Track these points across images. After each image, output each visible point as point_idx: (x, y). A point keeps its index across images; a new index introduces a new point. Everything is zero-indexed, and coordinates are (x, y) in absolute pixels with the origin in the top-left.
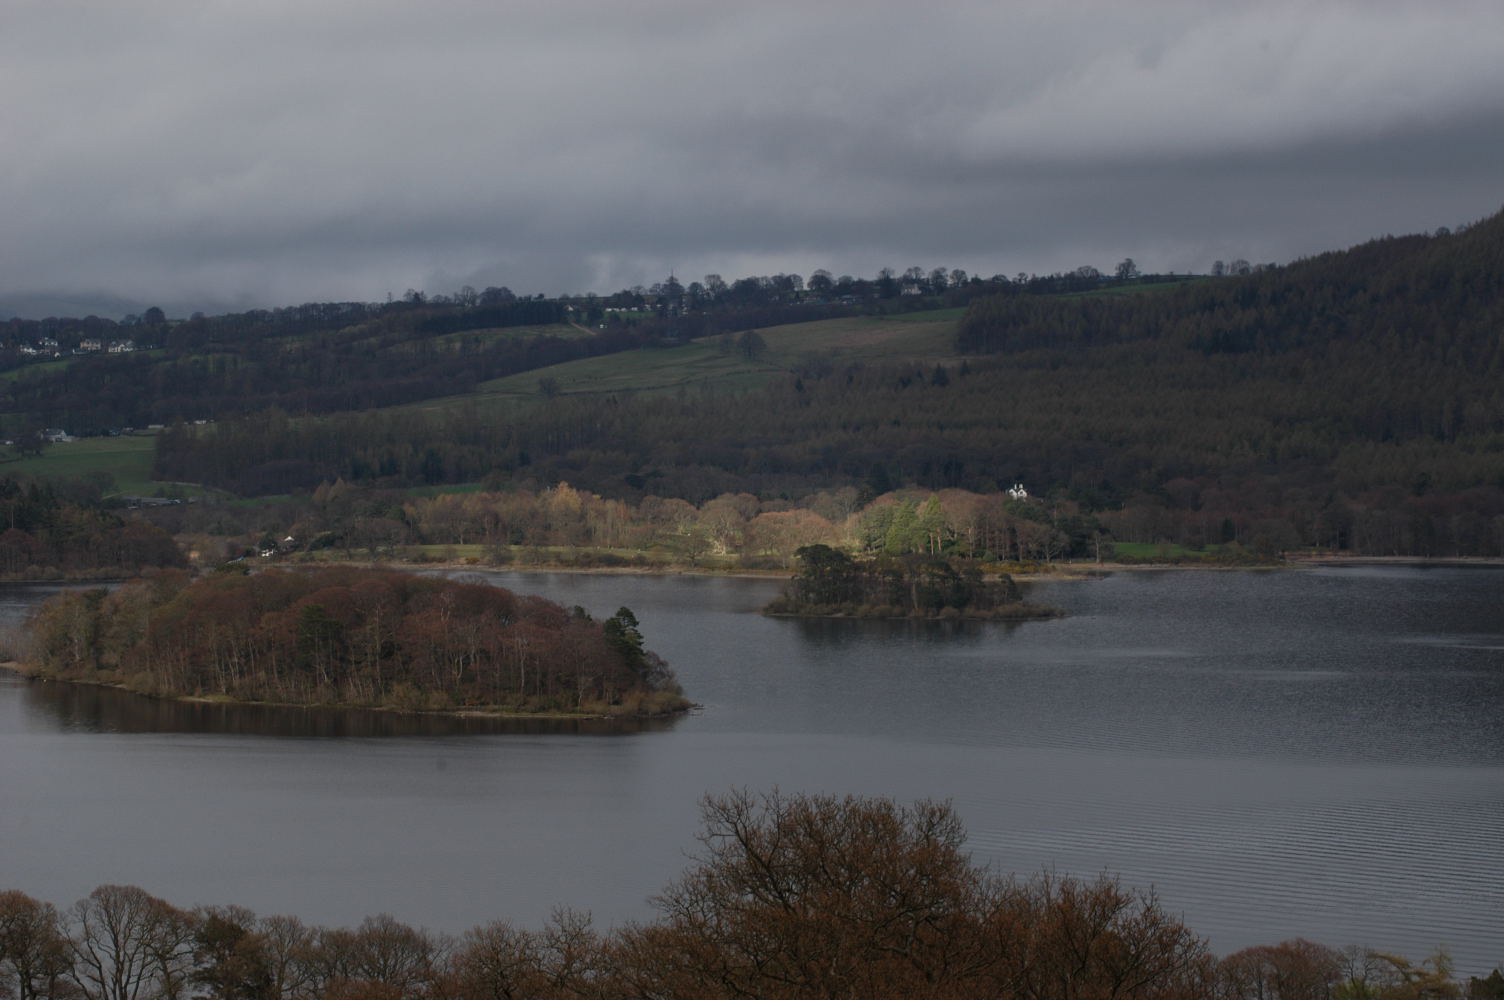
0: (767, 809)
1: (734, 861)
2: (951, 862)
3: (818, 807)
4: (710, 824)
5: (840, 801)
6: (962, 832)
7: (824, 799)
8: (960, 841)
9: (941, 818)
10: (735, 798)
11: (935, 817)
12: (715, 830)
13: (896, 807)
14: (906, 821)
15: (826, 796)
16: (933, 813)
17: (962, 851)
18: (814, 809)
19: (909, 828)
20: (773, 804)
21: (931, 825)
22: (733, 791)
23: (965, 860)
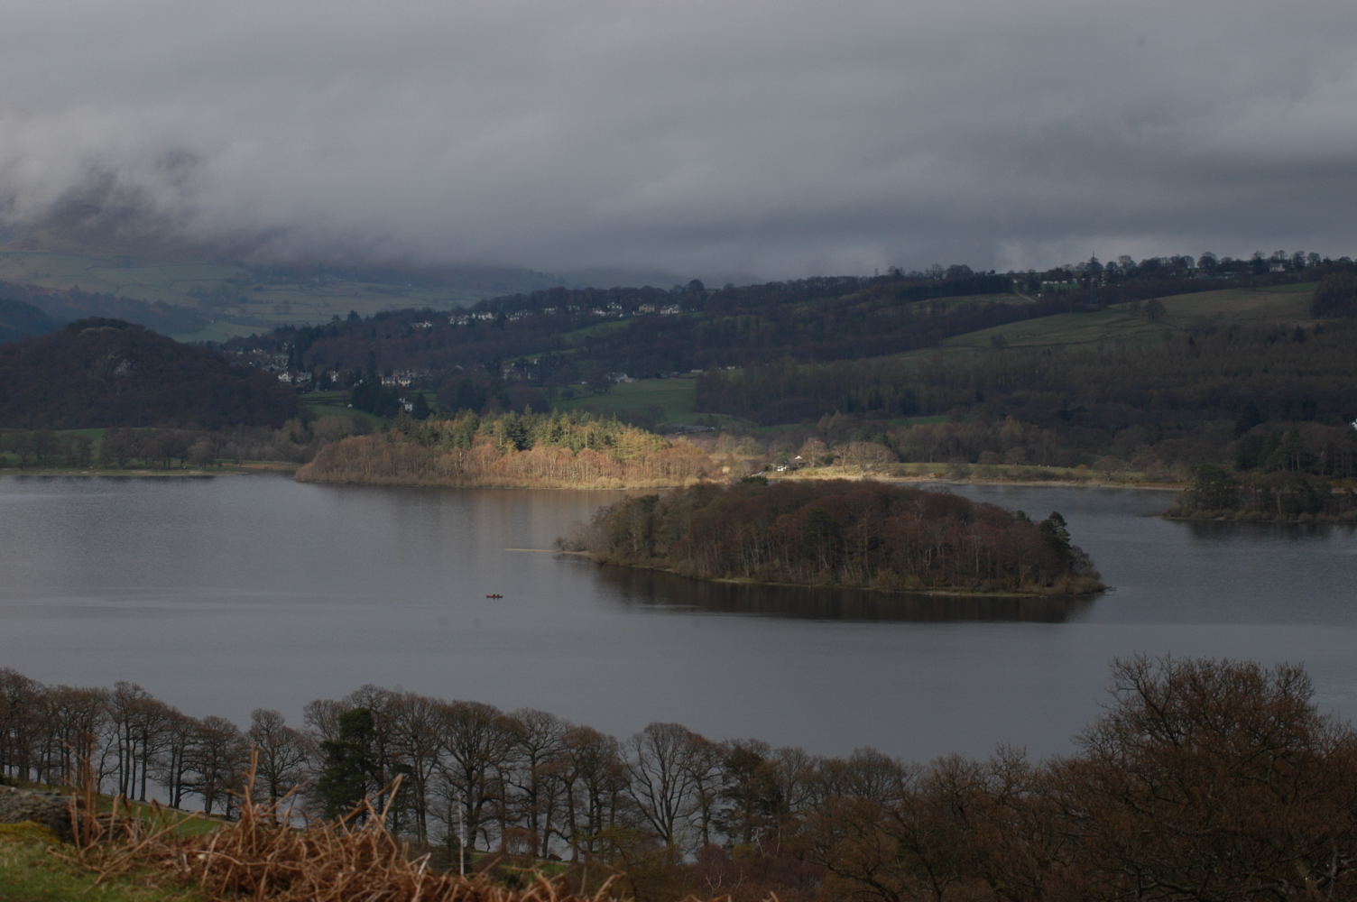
0: (1162, 669)
1: (1136, 709)
2: (1302, 711)
3: (1201, 667)
4: (1118, 680)
5: (1218, 663)
6: (1312, 688)
7: (1205, 661)
8: (1310, 695)
9: (1296, 677)
10: (1137, 661)
11: (1291, 676)
12: (1122, 685)
13: (1261, 669)
14: (1269, 679)
15: (1208, 660)
16: (1289, 673)
17: (1312, 702)
18: (1198, 670)
19: (1271, 685)
20: (1166, 665)
21: (1288, 682)
22: (1136, 655)
23: (1314, 709)
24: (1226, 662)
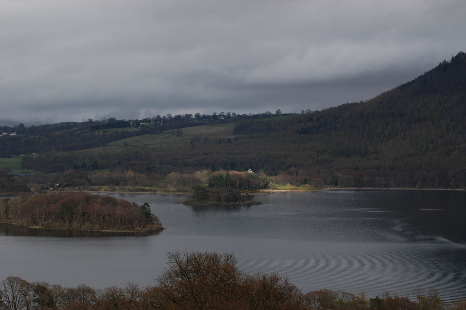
0: (184, 256)
1: (176, 269)
2: (233, 269)
3: (198, 255)
4: (170, 259)
5: (204, 253)
6: (236, 261)
8: (236, 264)
9: (231, 258)
10: (176, 253)
11: (229, 257)
12: (171, 261)
13: (219, 255)
14: (221, 258)
15: (200, 252)
16: (228, 256)
17: (236, 266)
18: (197, 256)
19: (222, 260)
20: (186, 254)
21: (228, 260)
22: (176, 251)
23: (237, 269)
24: (206, 253)
